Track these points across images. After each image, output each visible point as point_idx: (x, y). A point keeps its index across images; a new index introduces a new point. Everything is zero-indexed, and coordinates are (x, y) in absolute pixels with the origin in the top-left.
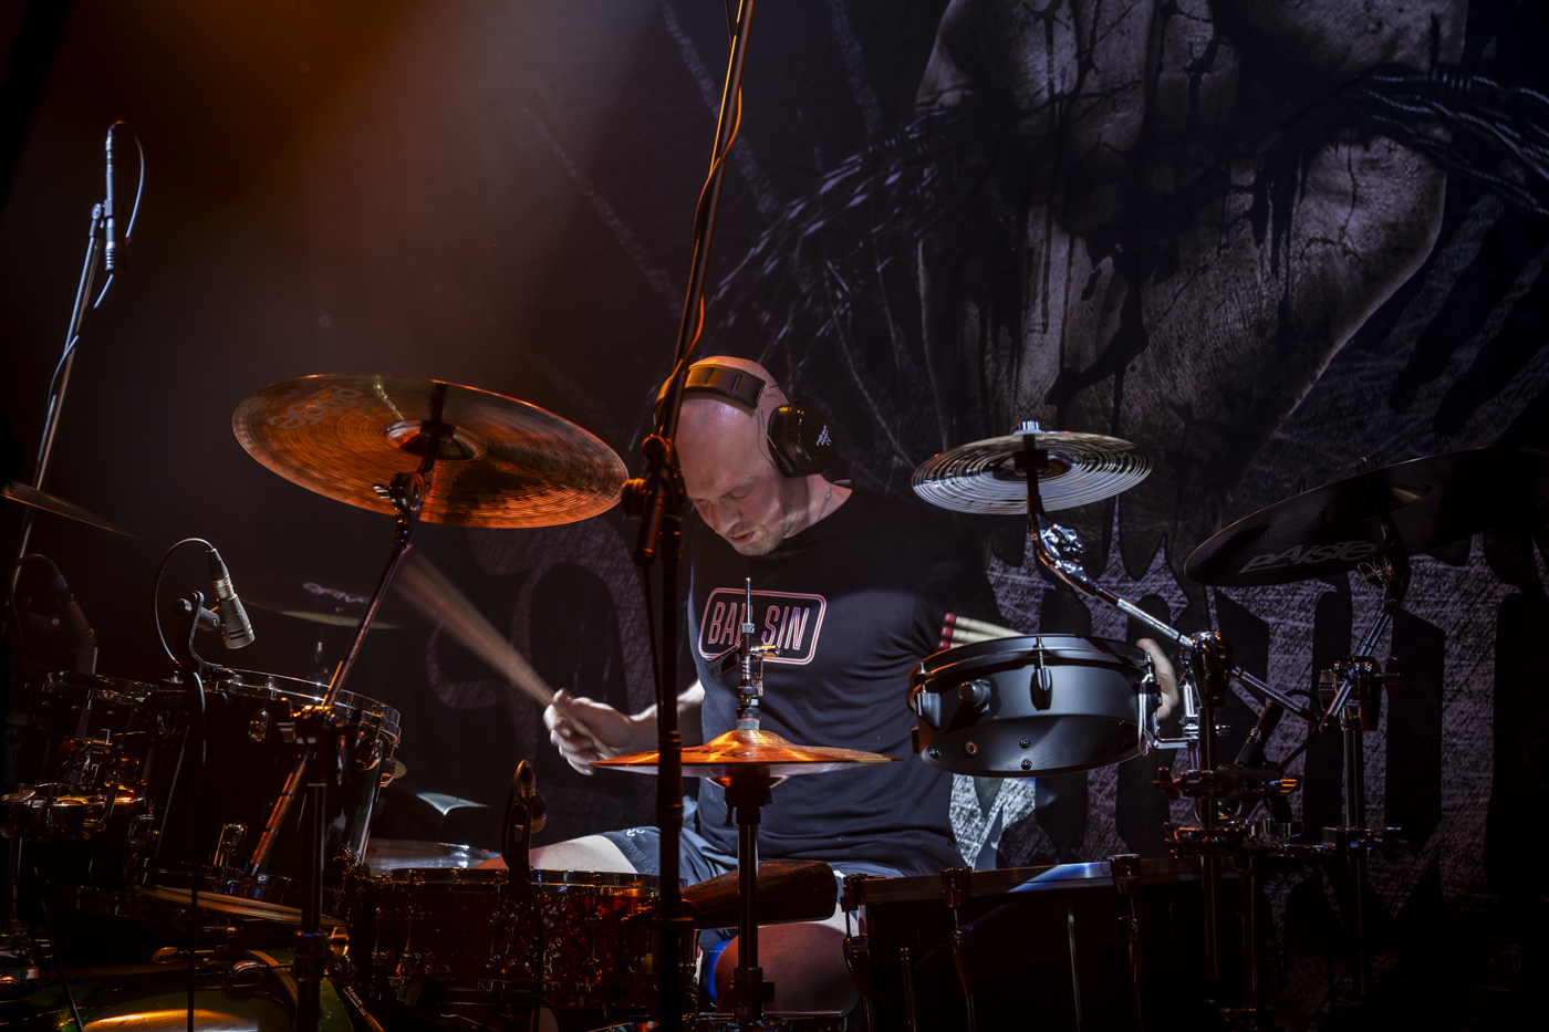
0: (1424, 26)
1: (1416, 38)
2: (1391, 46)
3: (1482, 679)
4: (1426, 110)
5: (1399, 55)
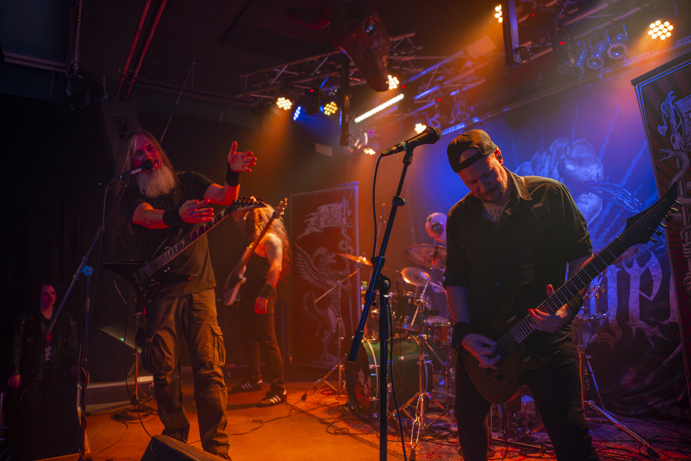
4: (597, 188)
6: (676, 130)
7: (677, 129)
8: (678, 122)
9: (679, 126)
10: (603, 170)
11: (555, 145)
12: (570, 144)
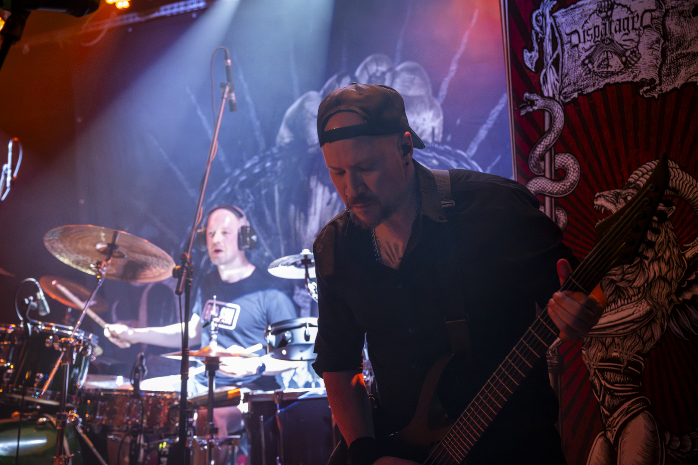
1: (428, 133)
2: (421, 135)
6: (550, 62)
7: (552, 60)
8: (554, 48)
9: (555, 56)
10: (442, 123)
11: (366, 67)
12: (390, 70)
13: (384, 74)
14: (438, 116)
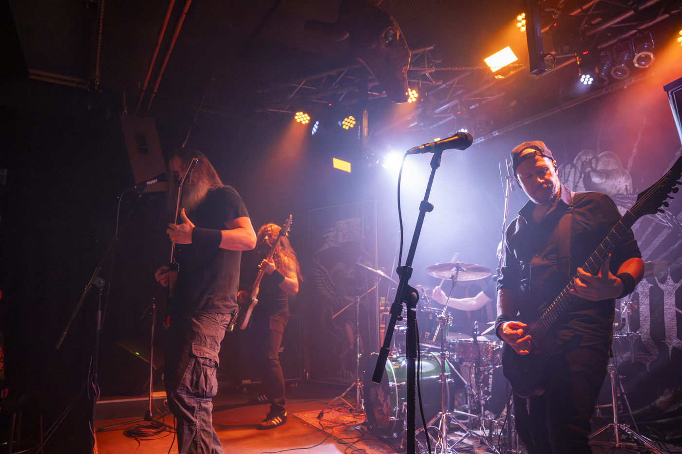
0: (625, 187)
1: (623, 189)
2: (619, 191)
3: (647, 302)
4: (626, 201)
5: (620, 192)
10: (632, 182)
11: (579, 158)
12: (595, 157)
13: (591, 160)
14: (628, 179)
